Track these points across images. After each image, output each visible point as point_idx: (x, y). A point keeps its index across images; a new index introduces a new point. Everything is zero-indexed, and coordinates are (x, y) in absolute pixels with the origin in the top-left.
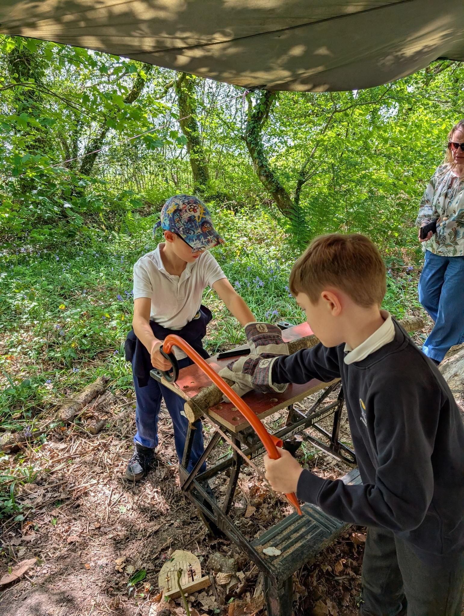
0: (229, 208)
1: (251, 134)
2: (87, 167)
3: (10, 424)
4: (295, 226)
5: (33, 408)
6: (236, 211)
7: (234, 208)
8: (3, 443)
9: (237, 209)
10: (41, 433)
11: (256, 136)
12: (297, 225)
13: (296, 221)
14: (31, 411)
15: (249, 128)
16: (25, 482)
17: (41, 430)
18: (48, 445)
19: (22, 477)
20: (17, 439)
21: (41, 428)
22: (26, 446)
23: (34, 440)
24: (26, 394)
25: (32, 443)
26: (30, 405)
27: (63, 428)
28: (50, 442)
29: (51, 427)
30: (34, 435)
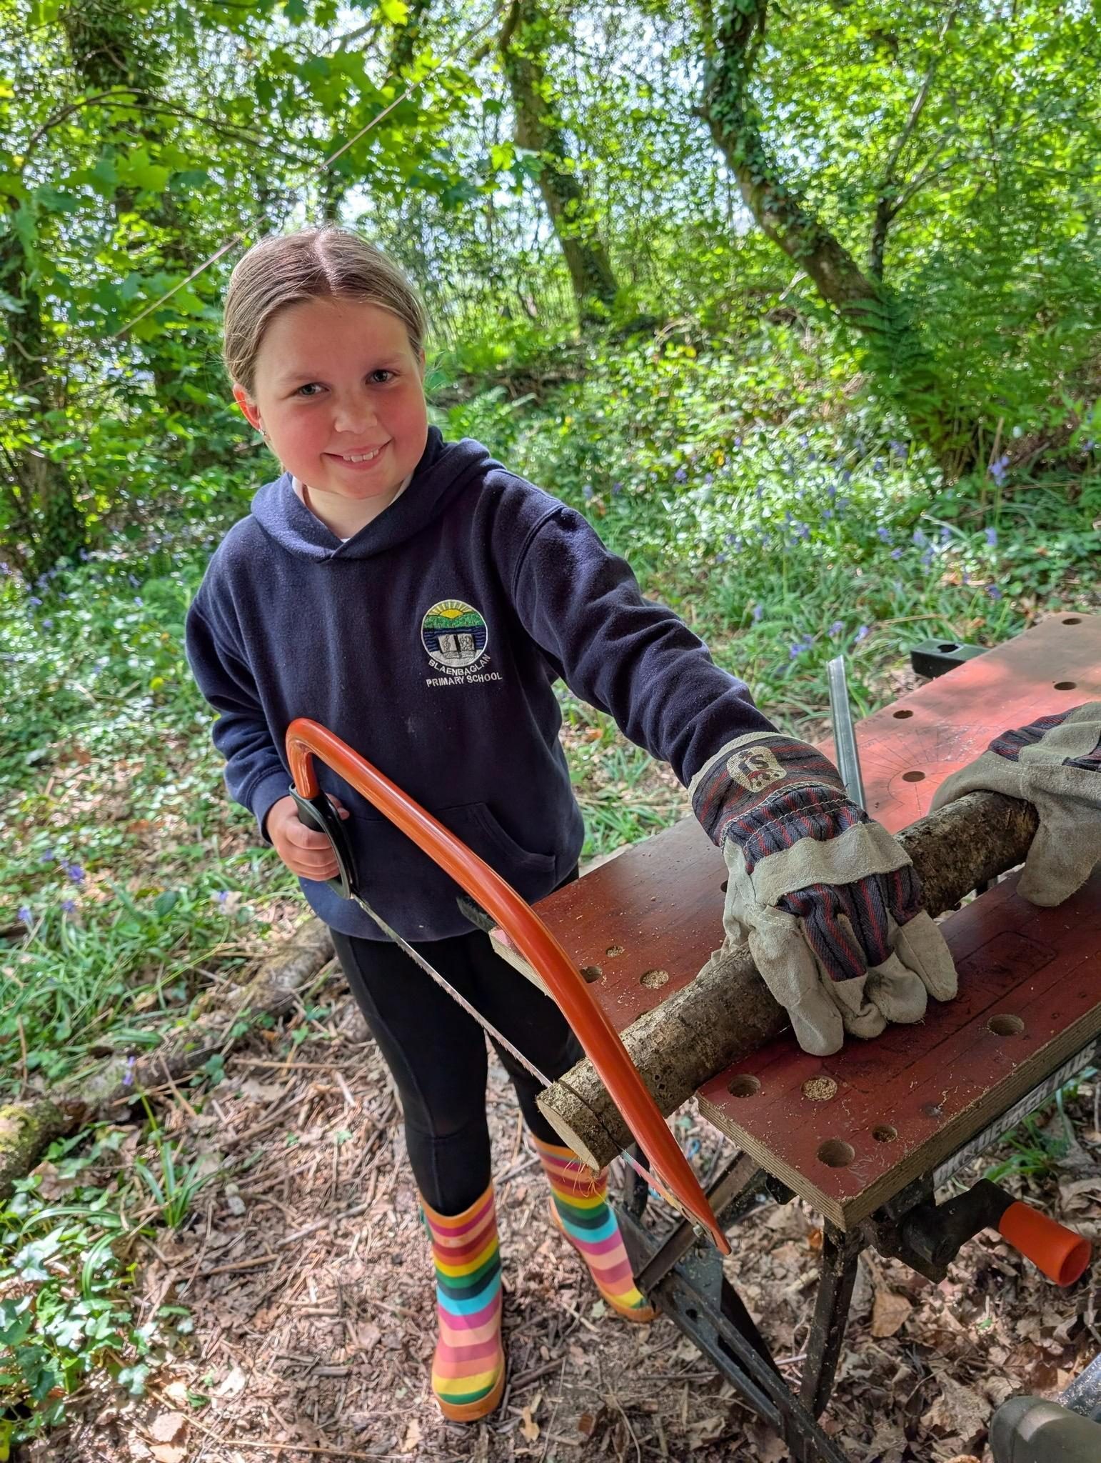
1: (720, 93)
3: (132, 1025)
4: (884, 348)
5: (187, 974)
6: (700, 347)
7: (692, 338)
8: (106, 1095)
9: (699, 343)
10: (207, 1056)
11: (737, 97)
12: (889, 344)
13: (883, 333)
14: (183, 984)
15: (713, 75)
16: (160, 1222)
17: (208, 1046)
18: (230, 1089)
19: (148, 1209)
20: (144, 1079)
21: (207, 1039)
22: (171, 1097)
23: (193, 1075)
24: (167, 935)
25: (186, 1085)
26: (178, 966)
27: (271, 1030)
28: (235, 1080)
29: (235, 1033)
30: (191, 1061)
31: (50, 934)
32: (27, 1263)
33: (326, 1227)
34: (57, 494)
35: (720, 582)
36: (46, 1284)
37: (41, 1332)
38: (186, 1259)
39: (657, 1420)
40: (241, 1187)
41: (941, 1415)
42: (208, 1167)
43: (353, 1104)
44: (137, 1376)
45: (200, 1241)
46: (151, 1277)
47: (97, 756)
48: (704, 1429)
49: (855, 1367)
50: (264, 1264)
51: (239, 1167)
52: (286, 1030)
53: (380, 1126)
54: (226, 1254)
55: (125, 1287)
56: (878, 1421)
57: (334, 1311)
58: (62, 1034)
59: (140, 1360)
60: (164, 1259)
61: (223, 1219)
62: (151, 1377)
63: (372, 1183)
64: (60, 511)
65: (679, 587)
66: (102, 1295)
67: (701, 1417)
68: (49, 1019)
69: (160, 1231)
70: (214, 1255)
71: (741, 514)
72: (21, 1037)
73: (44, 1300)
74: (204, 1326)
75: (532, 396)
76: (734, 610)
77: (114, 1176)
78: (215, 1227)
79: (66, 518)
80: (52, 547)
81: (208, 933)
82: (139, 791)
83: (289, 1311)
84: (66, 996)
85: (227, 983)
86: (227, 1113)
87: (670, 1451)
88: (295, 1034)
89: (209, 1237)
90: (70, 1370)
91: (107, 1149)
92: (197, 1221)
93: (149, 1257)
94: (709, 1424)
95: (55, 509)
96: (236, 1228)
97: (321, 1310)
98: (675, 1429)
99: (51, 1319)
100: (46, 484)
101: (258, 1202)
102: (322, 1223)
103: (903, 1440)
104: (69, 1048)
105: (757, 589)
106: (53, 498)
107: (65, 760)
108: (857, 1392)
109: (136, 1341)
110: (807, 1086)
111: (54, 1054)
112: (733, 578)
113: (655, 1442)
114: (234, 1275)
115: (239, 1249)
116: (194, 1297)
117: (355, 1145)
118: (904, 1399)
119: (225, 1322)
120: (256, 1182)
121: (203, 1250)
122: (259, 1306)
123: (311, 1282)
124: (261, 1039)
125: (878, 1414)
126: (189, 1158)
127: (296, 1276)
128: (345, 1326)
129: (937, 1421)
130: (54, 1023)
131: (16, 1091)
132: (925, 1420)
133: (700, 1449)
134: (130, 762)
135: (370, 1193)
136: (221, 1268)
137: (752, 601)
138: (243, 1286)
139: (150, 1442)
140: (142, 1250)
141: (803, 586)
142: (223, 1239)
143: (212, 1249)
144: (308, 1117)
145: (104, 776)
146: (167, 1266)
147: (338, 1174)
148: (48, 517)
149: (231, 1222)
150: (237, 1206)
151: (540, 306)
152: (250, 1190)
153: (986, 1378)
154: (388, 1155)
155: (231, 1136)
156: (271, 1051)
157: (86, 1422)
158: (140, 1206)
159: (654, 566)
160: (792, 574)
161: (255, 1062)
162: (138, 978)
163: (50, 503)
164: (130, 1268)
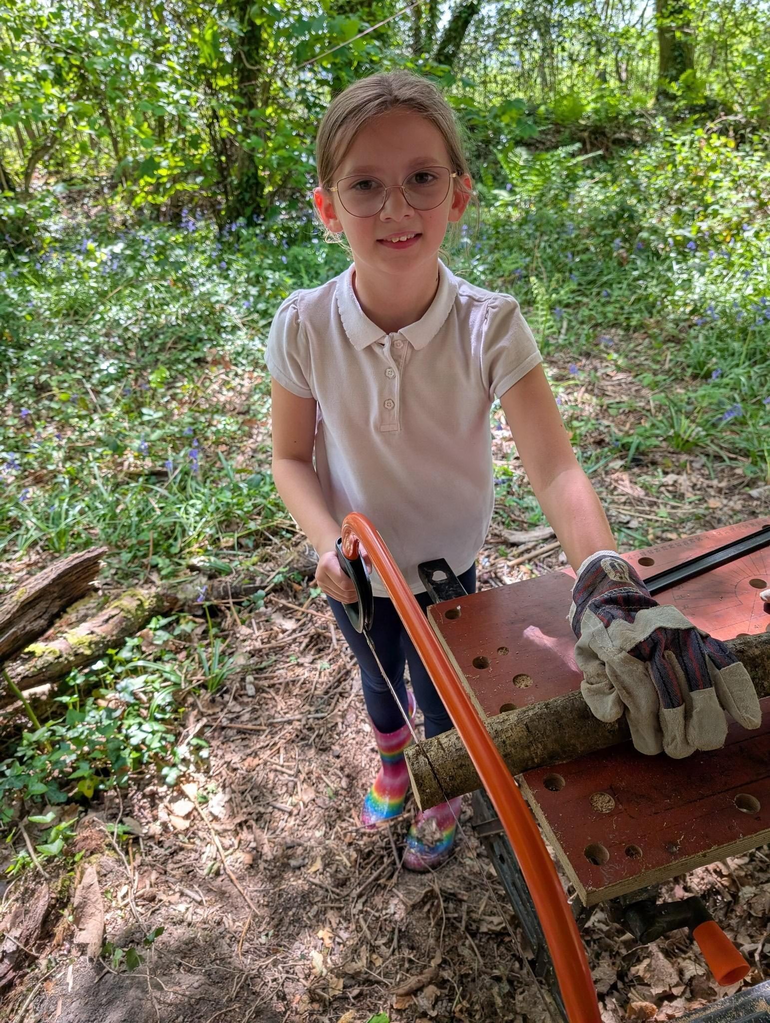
0: (723, 132)
2: (450, 49)
3: (216, 555)
5: (257, 532)
6: (741, 140)
7: (736, 132)
8: (191, 596)
9: (743, 136)
10: (256, 589)
14: (253, 538)
16: (204, 686)
17: (258, 583)
18: (265, 614)
19: (199, 677)
20: (215, 593)
21: (258, 579)
22: (229, 608)
23: (244, 599)
24: (250, 504)
25: (239, 604)
26: (252, 526)
27: (299, 584)
28: (269, 609)
29: (275, 580)
30: (245, 590)
31: (181, 481)
32: (124, 689)
33: (299, 720)
34: (248, 169)
35: (696, 337)
36: (133, 705)
37: (124, 731)
38: (214, 714)
39: (465, 907)
40: (255, 679)
41: (646, 970)
42: (240, 660)
43: (336, 647)
44: (172, 775)
45: (225, 705)
46: (192, 719)
47: (236, 365)
48: (492, 922)
49: (599, 922)
50: (259, 731)
51: (258, 666)
52: (308, 586)
53: (348, 667)
54: (238, 717)
55: (176, 719)
56: (603, 958)
57: (292, 772)
58: (175, 550)
59: (174, 765)
60: (202, 710)
61: (241, 696)
62: (179, 777)
63: (334, 701)
64: (247, 181)
65: (664, 334)
66: (163, 721)
67: (492, 914)
68: (169, 538)
69: (202, 691)
70: (231, 716)
71: (730, 286)
72: (151, 544)
73: (129, 714)
74: (216, 756)
75: (600, 152)
76: (699, 363)
77: (185, 648)
78: (235, 699)
79: (251, 187)
80: (238, 206)
81: (274, 509)
82: (256, 397)
83: (265, 764)
84: (182, 526)
85: (279, 545)
86: (259, 629)
87: (467, 928)
88: (312, 590)
89: (230, 704)
90: (134, 759)
91: (183, 630)
92: (226, 692)
93: (194, 706)
94: (496, 920)
95: (245, 179)
96: (247, 704)
97: (284, 770)
98: (474, 916)
99: (130, 727)
100: (242, 159)
101: (264, 691)
102: (298, 717)
103: (615, 977)
104: (176, 560)
105: (721, 350)
106: (245, 170)
107: (215, 363)
108: (595, 937)
109: (174, 754)
110: (595, 798)
111: (167, 561)
112: (707, 338)
113: (459, 920)
114: (239, 732)
115: (246, 717)
116: (213, 738)
117: (330, 674)
118: (624, 952)
119: (228, 757)
120: (266, 678)
121: (226, 711)
122: (250, 755)
123: (282, 751)
124: (291, 587)
125: (605, 954)
126: (230, 651)
127: (275, 744)
128: (296, 784)
129: (641, 974)
130: (171, 541)
131: (141, 576)
132: (633, 970)
133: (486, 933)
134: (255, 374)
135: (331, 708)
136: (232, 725)
137: (714, 360)
138: (243, 739)
139: (170, 813)
140: (190, 700)
141: (758, 357)
142: (238, 708)
143: (230, 712)
144: (307, 646)
145: (238, 380)
146: (202, 714)
147: (316, 689)
148: (240, 184)
149: (246, 699)
150: (251, 690)
151: (630, 73)
152: (261, 683)
153: (684, 959)
154: (348, 687)
155: (258, 645)
156: (295, 597)
157: (138, 790)
158: (194, 674)
159: (651, 313)
160: (752, 345)
161: (283, 602)
162: (227, 526)
163: (242, 174)
164: (181, 710)
